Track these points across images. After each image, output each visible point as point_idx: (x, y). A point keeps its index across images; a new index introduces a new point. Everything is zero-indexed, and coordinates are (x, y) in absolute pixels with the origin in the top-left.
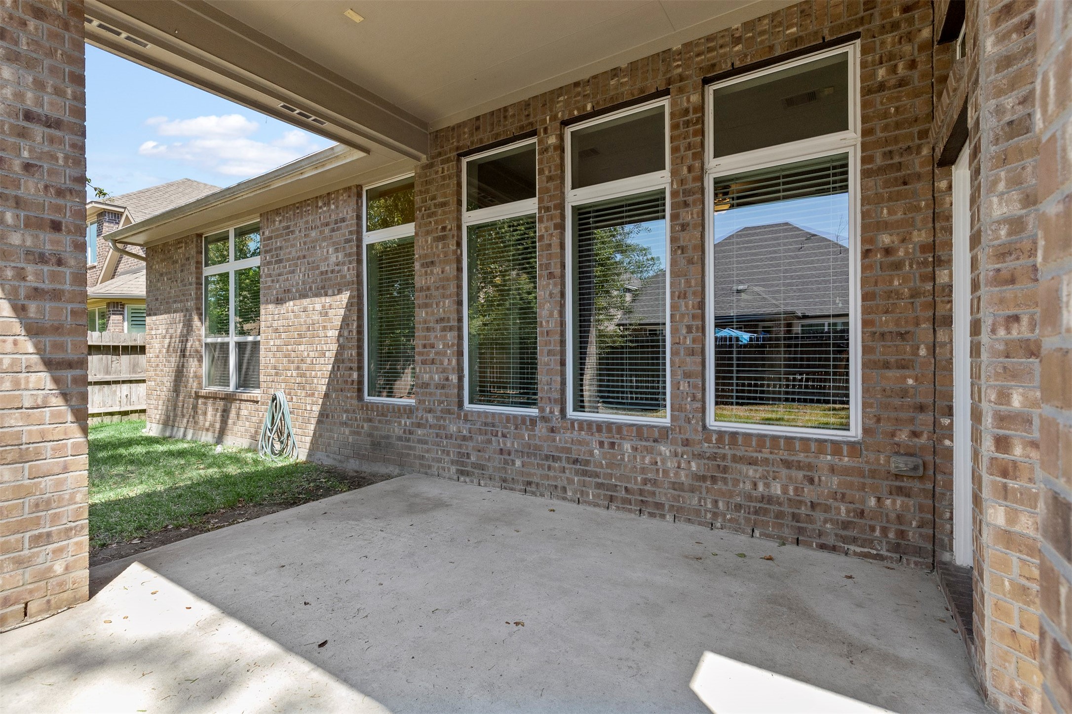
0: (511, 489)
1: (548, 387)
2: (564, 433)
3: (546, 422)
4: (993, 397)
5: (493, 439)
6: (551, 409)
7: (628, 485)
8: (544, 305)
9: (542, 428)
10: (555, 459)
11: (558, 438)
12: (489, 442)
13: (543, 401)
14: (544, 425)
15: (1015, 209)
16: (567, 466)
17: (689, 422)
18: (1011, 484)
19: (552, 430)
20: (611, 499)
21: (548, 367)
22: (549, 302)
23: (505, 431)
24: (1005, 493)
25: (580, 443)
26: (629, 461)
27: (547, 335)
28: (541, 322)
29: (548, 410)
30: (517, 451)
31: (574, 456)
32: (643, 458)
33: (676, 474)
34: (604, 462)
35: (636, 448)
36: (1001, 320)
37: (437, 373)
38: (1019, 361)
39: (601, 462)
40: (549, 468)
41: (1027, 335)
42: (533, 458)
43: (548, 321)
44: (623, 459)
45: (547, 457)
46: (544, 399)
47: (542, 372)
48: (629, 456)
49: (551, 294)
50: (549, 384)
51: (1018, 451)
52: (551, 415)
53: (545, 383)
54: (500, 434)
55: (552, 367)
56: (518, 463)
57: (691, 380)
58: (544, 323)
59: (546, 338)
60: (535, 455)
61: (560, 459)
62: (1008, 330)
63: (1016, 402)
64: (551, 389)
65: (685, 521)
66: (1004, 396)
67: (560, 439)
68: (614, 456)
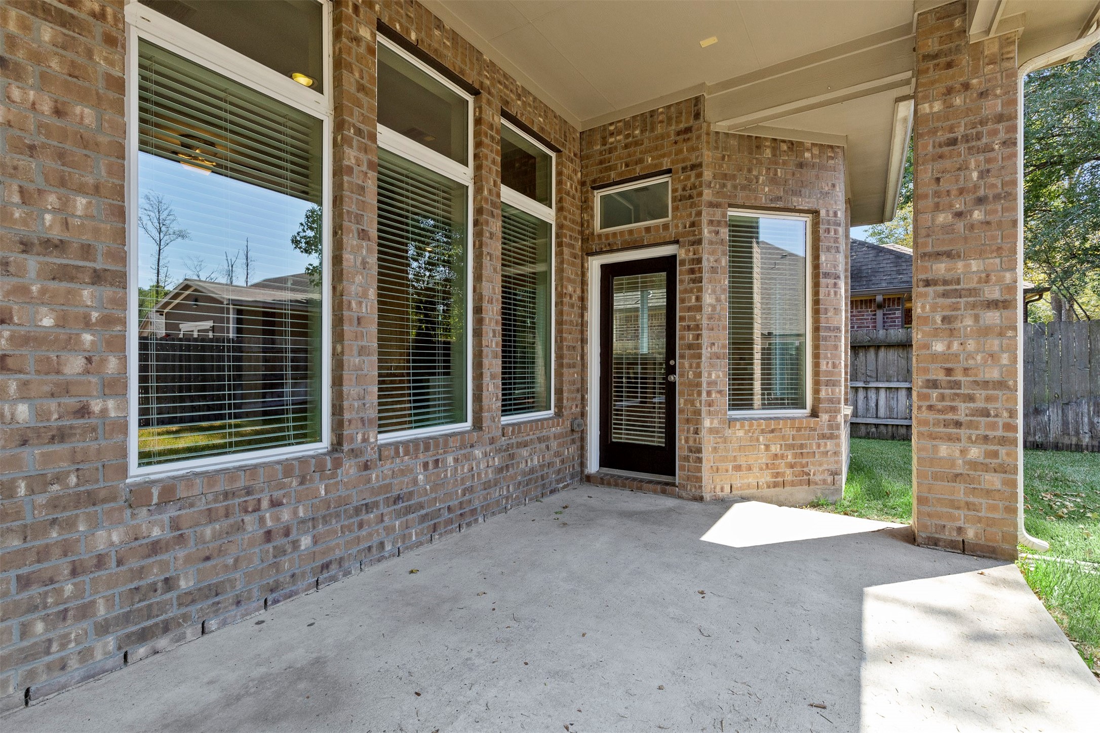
0: (290, 596)
1: (360, 403)
2: (382, 466)
3: (356, 456)
4: (706, 375)
5: (247, 518)
6: (364, 435)
7: (450, 503)
8: (353, 278)
9: (350, 467)
10: (368, 508)
11: (374, 476)
12: (240, 527)
13: (352, 426)
14: (353, 462)
15: (713, 301)
16: (385, 511)
17: (494, 421)
18: (712, 409)
19: (366, 467)
20: (435, 528)
21: (359, 372)
22: (362, 274)
23: (277, 494)
24: (709, 413)
25: (403, 472)
26: (451, 476)
27: (359, 323)
28: (350, 302)
29: (360, 437)
30: (303, 522)
31: (395, 493)
32: (463, 467)
33: (486, 473)
34: (428, 487)
35: (458, 459)
36: (709, 344)
37: (23, 399)
38: (714, 360)
39: (425, 489)
40: (361, 526)
41: (717, 351)
42: (334, 521)
43: (360, 303)
44: (446, 476)
45: (357, 511)
46: (354, 422)
47: (351, 380)
48: (451, 470)
49: (364, 263)
50: (361, 398)
51: (714, 395)
52: (364, 445)
53: (356, 397)
54: (265, 504)
55: (365, 372)
56: (306, 542)
57: (495, 381)
58: (354, 305)
59: (354, 328)
60: (338, 515)
61: (376, 504)
62: (711, 348)
63: (713, 376)
64: (364, 405)
65: (491, 516)
66: (710, 375)
67: (377, 476)
68: (438, 475)
